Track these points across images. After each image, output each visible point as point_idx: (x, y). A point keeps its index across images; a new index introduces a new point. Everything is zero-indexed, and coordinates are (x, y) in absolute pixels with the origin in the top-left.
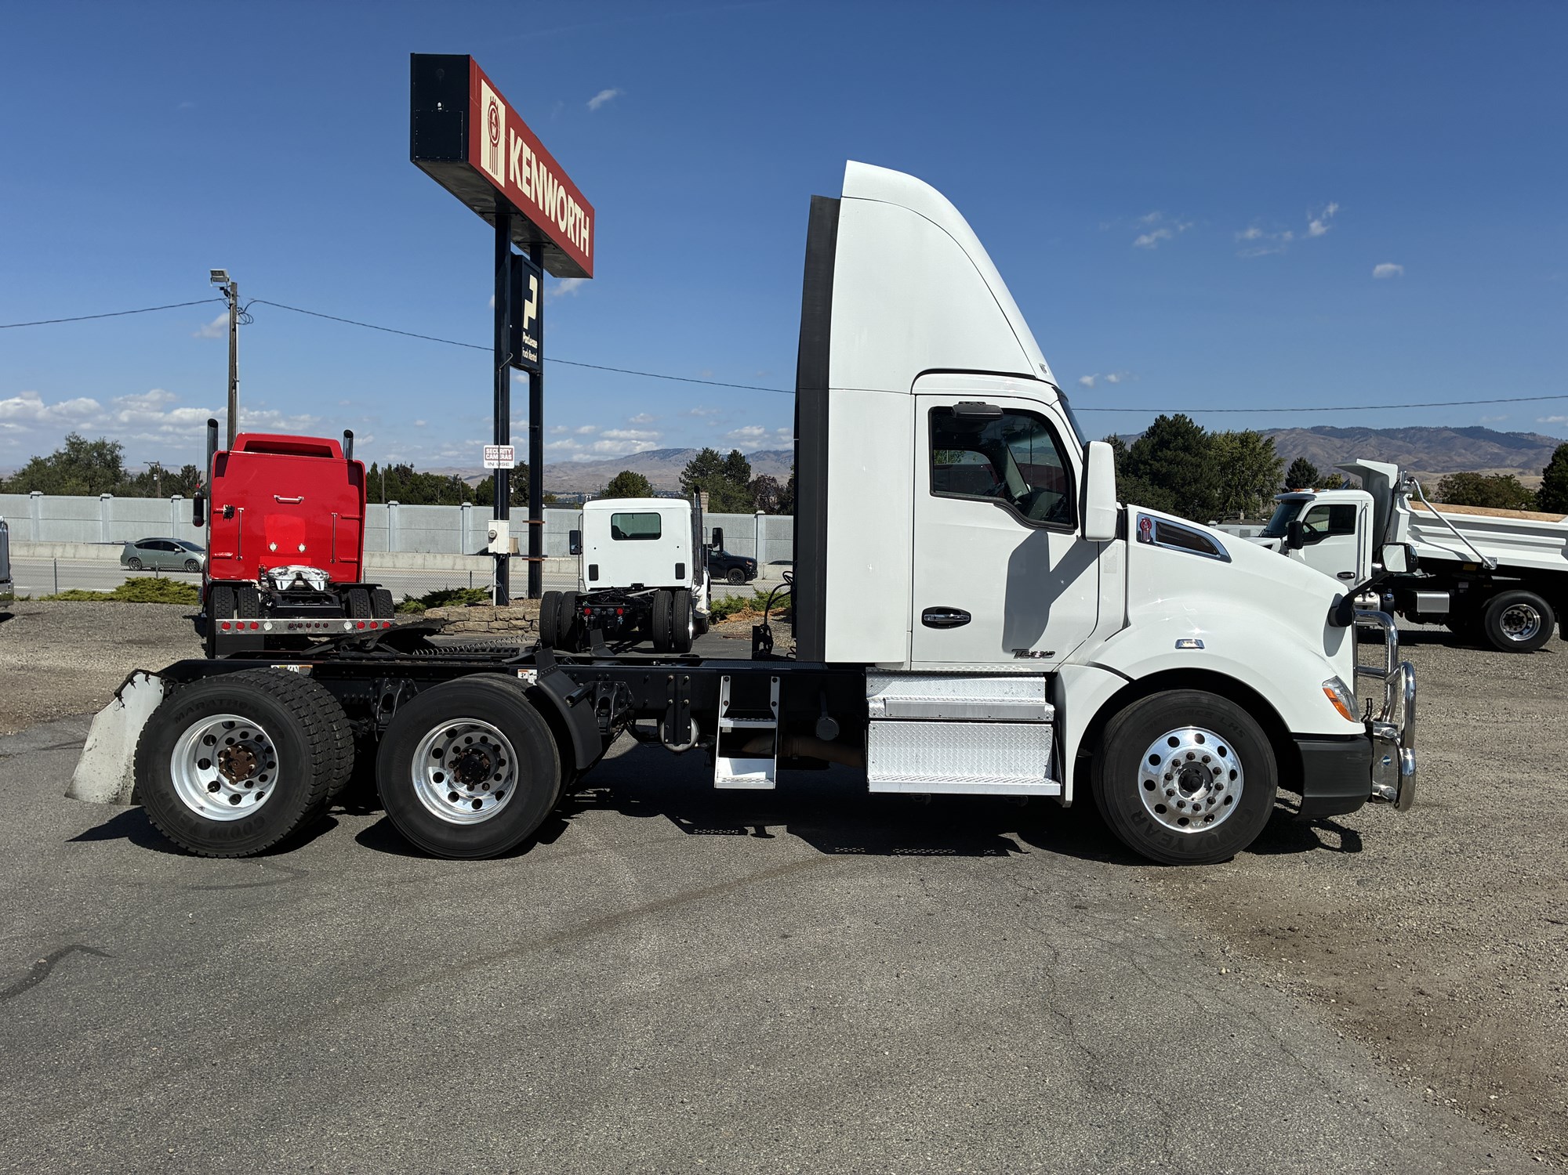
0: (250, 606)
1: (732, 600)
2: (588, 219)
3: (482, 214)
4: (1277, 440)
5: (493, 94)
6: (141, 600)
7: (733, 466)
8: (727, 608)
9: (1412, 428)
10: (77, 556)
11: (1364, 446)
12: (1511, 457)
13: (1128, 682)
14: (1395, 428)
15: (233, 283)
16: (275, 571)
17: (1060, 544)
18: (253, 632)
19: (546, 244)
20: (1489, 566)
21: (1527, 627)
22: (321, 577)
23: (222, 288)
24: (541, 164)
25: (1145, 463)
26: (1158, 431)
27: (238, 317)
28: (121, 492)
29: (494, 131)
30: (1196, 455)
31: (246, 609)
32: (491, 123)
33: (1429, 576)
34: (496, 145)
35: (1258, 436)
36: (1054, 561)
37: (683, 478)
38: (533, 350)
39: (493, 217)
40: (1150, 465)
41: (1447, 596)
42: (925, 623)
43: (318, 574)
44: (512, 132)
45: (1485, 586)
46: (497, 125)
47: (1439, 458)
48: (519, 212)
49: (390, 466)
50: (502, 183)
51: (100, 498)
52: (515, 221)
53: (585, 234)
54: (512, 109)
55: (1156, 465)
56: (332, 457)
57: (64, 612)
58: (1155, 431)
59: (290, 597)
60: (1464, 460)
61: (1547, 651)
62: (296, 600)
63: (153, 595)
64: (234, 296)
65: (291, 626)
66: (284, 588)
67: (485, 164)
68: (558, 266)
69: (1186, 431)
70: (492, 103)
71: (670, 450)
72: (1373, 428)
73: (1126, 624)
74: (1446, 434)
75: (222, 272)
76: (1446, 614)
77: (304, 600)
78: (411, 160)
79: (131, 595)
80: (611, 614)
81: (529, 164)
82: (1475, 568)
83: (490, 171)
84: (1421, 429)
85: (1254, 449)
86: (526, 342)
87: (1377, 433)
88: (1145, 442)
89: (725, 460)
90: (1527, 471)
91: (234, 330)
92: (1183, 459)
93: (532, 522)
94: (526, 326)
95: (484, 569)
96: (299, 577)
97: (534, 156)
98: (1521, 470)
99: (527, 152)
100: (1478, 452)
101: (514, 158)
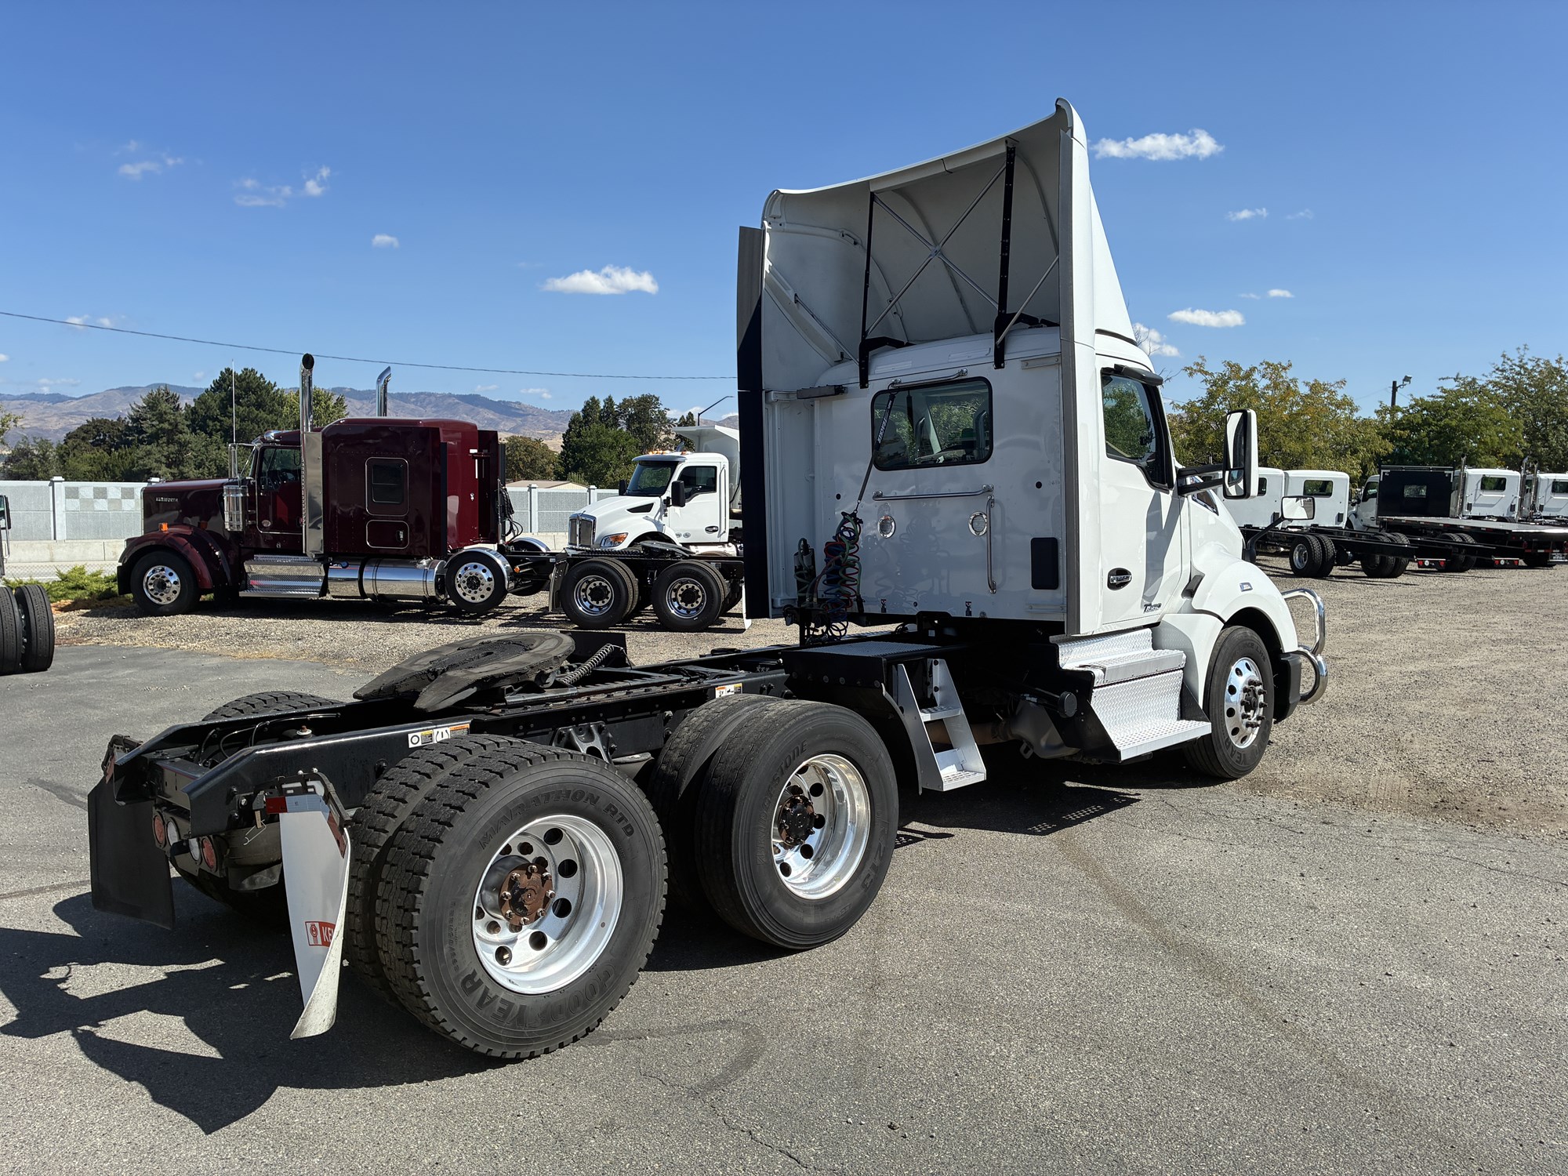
9: (422, 393)
12: (503, 423)
13: (1223, 625)
14: (407, 392)
17: (1166, 503)
25: (215, 419)
26: (225, 385)
30: (271, 412)
35: (327, 396)
36: (1164, 519)
58: (221, 385)
69: (258, 387)
74: (450, 400)
84: (430, 395)
85: (328, 407)
88: (210, 396)
90: (555, 434)
92: (257, 415)
98: (551, 434)
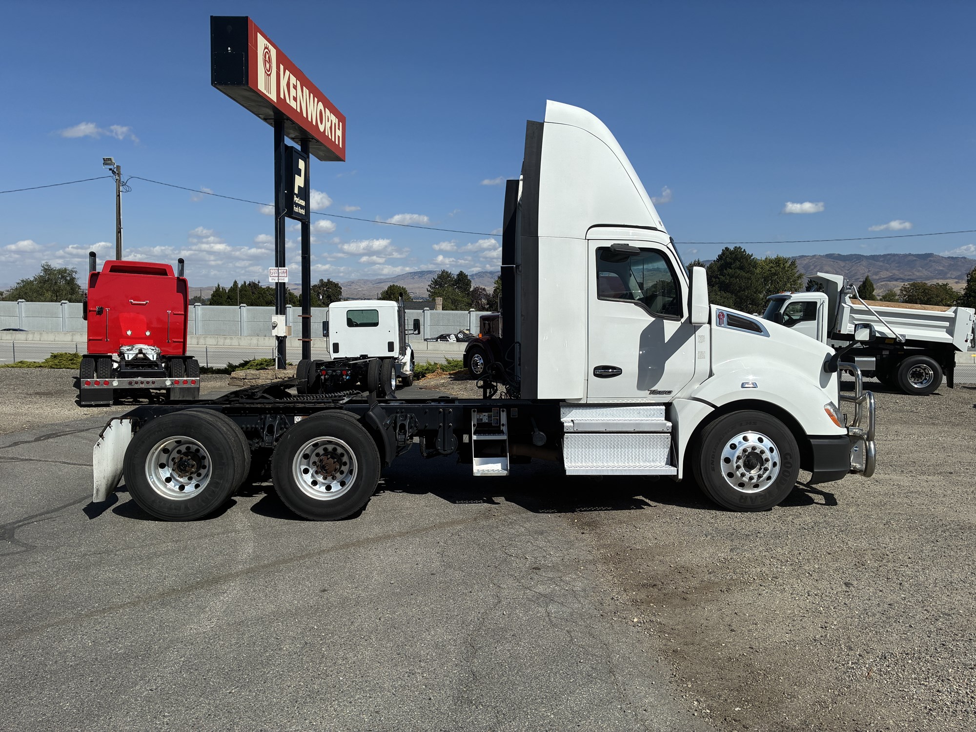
0: (104, 371)
1: (430, 365)
2: (341, 124)
3: (265, 119)
4: (798, 262)
5: (267, 42)
6: (59, 367)
7: (460, 281)
8: (426, 370)
9: (889, 255)
10: (42, 340)
11: (859, 266)
12: (950, 272)
13: (714, 409)
15: (117, 166)
16: (125, 348)
17: (671, 327)
18: (105, 387)
19: (311, 140)
20: (901, 340)
21: (926, 379)
22: (155, 352)
23: (110, 169)
24: (304, 88)
26: (726, 257)
27: (121, 188)
28: (76, 299)
29: (268, 66)
30: (748, 272)
31: (101, 372)
32: (265, 61)
33: (865, 347)
34: (269, 75)
35: (785, 261)
36: (667, 337)
37: (429, 289)
38: (302, 207)
39: (272, 121)
40: (719, 278)
41: (874, 359)
42: (595, 375)
43: (153, 350)
44: (282, 67)
45: (899, 353)
46: (270, 61)
47: (906, 273)
48: (288, 119)
49: (245, 283)
50: (275, 100)
51: (60, 303)
52: (287, 124)
53: (339, 133)
54: (281, 52)
55: (722, 278)
56: (167, 275)
57: (8, 375)
58: (724, 256)
59: (132, 365)
60: (922, 274)
61: (938, 394)
62: (138, 366)
63: (67, 364)
64: (119, 174)
65: (130, 383)
66: (130, 359)
67: (261, 86)
68: (321, 153)
69: (741, 257)
70: (266, 48)
71: (425, 271)
72: (864, 255)
73: (711, 374)
74: (910, 258)
75: (110, 159)
76: (874, 371)
77: (143, 366)
78: (212, 84)
79: (53, 364)
80: (338, 374)
81: (295, 87)
82: (892, 342)
83: (265, 92)
84: (894, 255)
85: (785, 267)
86: (296, 202)
87: (867, 257)
88: (716, 264)
89: (455, 277)
90: (960, 281)
91: (119, 196)
92: (739, 274)
93: (304, 316)
94: (296, 191)
95: (295, 346)
96: (140, 352)
97: (298, 82)
98: (957, 280)
99: (293, 80)
100: (930, 269)
101: (283, 83)
